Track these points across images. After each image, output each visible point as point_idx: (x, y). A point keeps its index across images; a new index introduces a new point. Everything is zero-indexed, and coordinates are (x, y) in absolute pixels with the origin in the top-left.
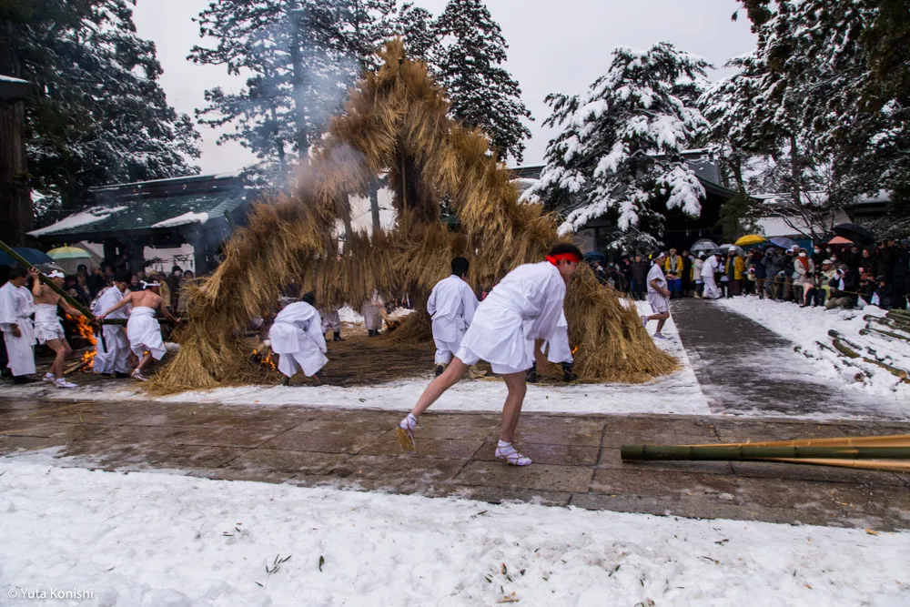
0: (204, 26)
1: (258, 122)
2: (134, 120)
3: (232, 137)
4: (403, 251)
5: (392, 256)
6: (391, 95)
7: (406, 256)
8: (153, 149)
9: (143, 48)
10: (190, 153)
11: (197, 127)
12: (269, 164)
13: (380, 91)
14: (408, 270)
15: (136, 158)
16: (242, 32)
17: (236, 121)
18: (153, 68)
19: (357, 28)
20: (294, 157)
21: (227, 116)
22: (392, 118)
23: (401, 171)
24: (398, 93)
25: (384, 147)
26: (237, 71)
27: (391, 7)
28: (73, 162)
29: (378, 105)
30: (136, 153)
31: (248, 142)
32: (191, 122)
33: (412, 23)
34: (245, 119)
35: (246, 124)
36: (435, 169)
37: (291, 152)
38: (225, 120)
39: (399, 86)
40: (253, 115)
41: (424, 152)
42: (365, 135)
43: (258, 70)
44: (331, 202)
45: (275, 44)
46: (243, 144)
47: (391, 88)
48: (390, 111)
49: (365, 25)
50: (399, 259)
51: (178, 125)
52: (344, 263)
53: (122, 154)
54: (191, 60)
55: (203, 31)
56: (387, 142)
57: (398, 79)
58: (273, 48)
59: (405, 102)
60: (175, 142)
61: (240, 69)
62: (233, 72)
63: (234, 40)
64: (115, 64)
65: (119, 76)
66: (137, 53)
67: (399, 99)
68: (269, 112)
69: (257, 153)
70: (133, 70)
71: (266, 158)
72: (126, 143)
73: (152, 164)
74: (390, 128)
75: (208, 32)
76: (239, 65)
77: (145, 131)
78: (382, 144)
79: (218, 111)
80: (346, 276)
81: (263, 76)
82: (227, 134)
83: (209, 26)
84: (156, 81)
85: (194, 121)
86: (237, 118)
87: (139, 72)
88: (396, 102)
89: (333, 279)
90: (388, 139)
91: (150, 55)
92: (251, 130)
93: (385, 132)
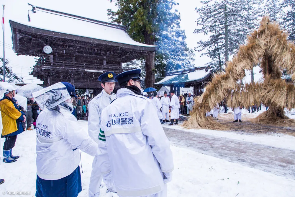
0: (198, 22)
1: (213, 49)
2: (178, 52)
3: (204, 54)
4: (265, 89)
5: (261, 91)
6: (263, 35)
7: (267, 91)
8: (183, 60)
9: (182, 32)
10: (192, 60)
11: (194, 52)
12: (215, 61)
13: (259, 35)
14: (267, 96)
15: (179, 63)
16: (209, 22)
17: (206, 49)
18: (184, 38)
19: (248, 12)
20: (224, 58)
21: (203, 48)
22: (264, 44)
23: (266, 61)
24: (266, 35)
25: (260, 53)
26: (207, 34)
27: (262, 2)
28: (164, 65)
29: (258, 40)
30: (179, 61)
31: (209, 55)
32: (193, 51)
33: (270, 6)
34: (209, 48)
35: (209, 50)
36: (281, 60)
37: (223, 57)
38: (203, 49)
39: (266, 32)
40: (211, 46)
41: (276, 54)
42: (252, 51)
43: (213, 32)
44: (239, 73)
45: (219, 24)
46: (207, 56)
47: (263, 33)
48: (263, 41)
49: (251, 10)
50: (264, 92)
51: (189, 52)
52: (243, 93)
53: (175, 62)
54: (194, 33)
55: (198, 24)
56: (261, 52)
57: (266, 30)
58: (218, 25)
59: (269, 38)
60: (188, 57)
61: (208, 33)
62: (206, 34)
63: (207, 25)
64: (175, 38)
65: (176, 41)
66: (180, 34)
67: (266, 37)
68: (216, 45)
69: (212, 58)
70: (179, 38)
71: (214, 59)
72: (176, 59)
73: (183, 64)
74: (262, 47)
75: (199, 24)
76: (207, 32)
77: (180, 55)
78: (259, 52)
79: (201, 47)
80: (243, 97)
81: (215, 34)
82: (203, 53)
83: (200, 22)
84: (185, 41)
85: (194, 50)
86: (206, 48)
87: (180, 39)
88: (265, 37)
89: (238, 98)
90: (261, 51)
91: (183, 34)
92: (210, 51)
93: (260, 48)
